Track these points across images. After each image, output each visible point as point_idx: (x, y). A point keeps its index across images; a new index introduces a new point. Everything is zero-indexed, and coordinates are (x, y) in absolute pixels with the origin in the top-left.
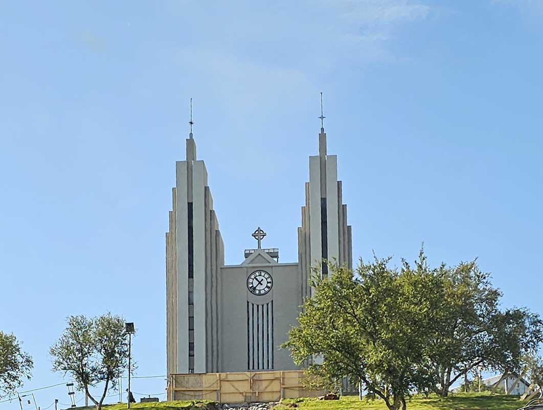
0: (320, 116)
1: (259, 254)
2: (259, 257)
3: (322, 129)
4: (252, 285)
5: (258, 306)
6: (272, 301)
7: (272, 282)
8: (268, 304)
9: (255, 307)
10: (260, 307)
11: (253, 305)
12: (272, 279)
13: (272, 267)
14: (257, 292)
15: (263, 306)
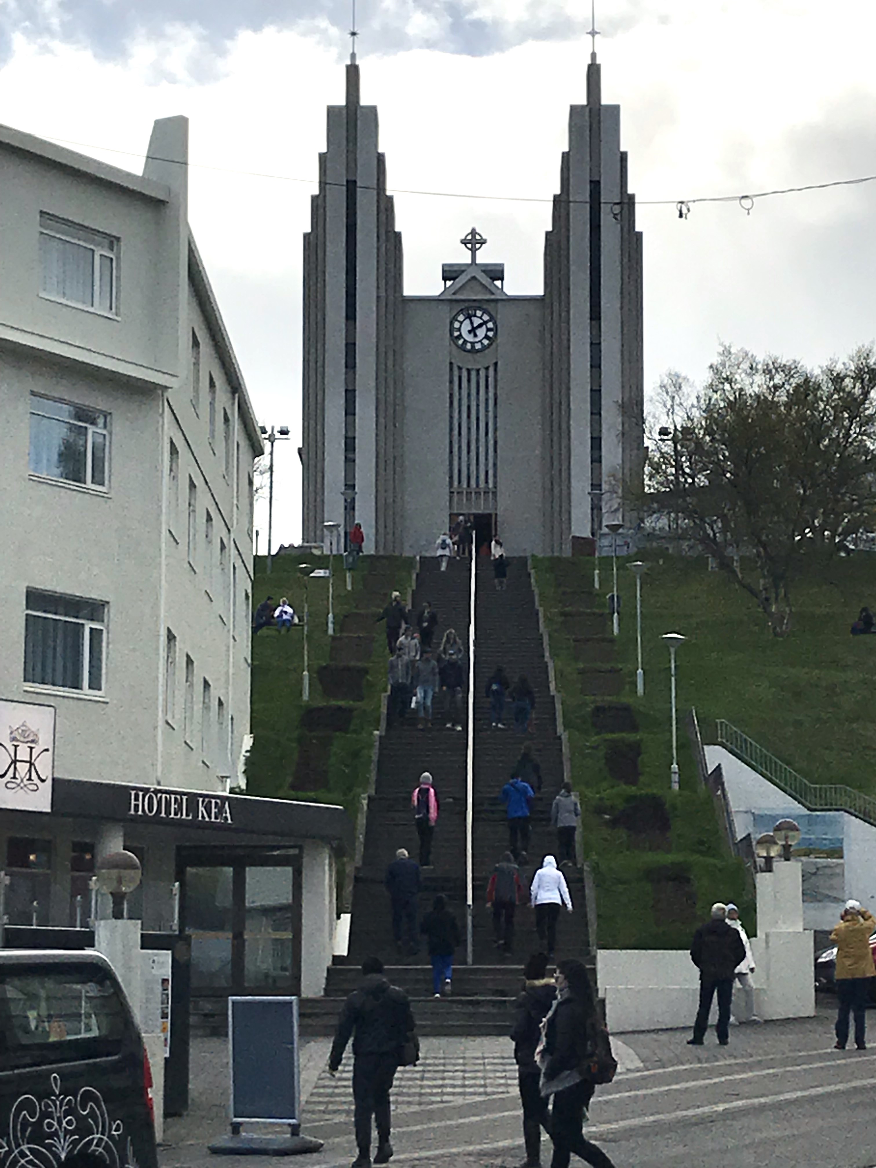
0: (590, 30)
1: (474, 278)
2: (474, 282)
3: (594, 56)
4: (458, 333)
5: (469, 371)
6: (496, 364)
7: (495, 330)
8: (487, 369)
9: (465, 374)
10: (473, 374)
11: (460, 368)
12: (495, 323)
13: (496, 301)
14: (469, 346)
15: (478, 371)
